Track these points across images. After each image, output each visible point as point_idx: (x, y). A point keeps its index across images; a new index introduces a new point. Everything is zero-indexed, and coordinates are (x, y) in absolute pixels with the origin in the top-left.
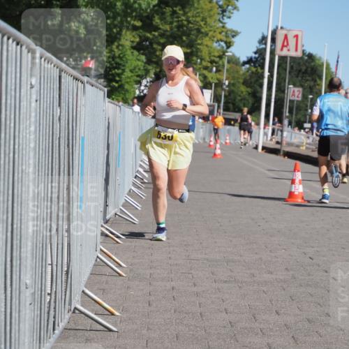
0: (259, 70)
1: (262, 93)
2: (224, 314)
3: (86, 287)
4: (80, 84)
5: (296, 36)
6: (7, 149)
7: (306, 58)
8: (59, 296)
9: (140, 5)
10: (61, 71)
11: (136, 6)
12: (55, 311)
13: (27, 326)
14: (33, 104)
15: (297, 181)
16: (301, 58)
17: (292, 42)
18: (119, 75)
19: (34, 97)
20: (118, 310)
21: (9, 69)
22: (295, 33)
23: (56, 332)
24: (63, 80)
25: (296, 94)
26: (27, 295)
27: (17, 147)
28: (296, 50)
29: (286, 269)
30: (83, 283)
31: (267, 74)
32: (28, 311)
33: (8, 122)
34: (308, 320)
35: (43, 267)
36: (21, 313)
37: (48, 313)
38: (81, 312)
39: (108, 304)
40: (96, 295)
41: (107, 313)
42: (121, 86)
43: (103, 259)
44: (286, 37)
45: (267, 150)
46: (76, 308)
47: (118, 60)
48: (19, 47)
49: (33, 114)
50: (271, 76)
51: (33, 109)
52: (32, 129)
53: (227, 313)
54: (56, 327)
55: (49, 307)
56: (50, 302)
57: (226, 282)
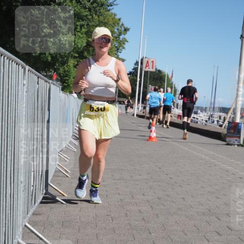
0: (135, 78)
1: (136, 89)
4: (48, 84)
5: (153, 62)
6: (12, 115)
7: (157, 72)
8: (37, 187)
9: (77, 45)
10: (38, 77)
12: (35, 194)
13: (21, 202)
14: (25, 94)
15: (153, 131)
16: (155, 72)
17: (150, 64)
18: (67, 80)
19: (25, 90)
20: (66, 193)
21: (13, 76)
22: (152, 60)
23: (36, 204)
24: (39, 82)
26: (21, 187)
27: (16, 114)
28: (153, 68)
29: (148, 173)
31: (138, 79)
32: (22, 194)
33: (12, 102)
34: (159, 199)
35: (30, 172)
36: (18, 195)
37: (32, 196)
39: (62, 191)
40: (55, 186)
41: (61, 195)
42: (68, 85)
43: (59, 169)
44: (148, 62)
45: (138, 116)
47: (67, 73)
48: (17, 66)
49: (25, 98)
50: (141, 81)
51: (24, 96)
52: (24, 105)
53: (119, 195)
54: (36, 202)
55: (32, 192)
56: (33, 190)
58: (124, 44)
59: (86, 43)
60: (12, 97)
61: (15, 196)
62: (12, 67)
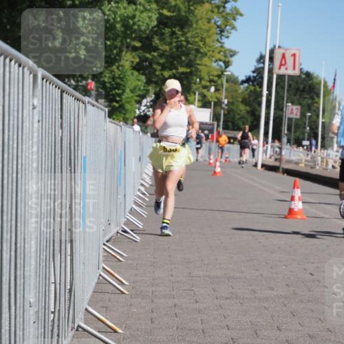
0: (258, 89)
1: (260, 111)
2: (225, 331)
3: (89, 305)
4: (81, 104)
5: (294, 55)
7: (304, 76)
8: (62, 314)
9: (139, 26)
10: (62, 92)
11: (136, 27)
12: (59, 329)
14: (36, 125)
15: (296, 198)
16: (299, 76)
17: (290, 60)
18: (119, 95)
19: (36, 118)
20: (121, 327)
21: (12, 90)
22: (293, 52)
24: (64, 101)
25: (295, 111)
26: (31, 314)
27: (19, 167)
28: (294, 68)
29: (287, 285)
30: (86, 301)
31: (265, 92)
32: (32, 330)
33: (11, 143)
34: (310, 336)
35: (47, 286)
36: (25, 332)
37: (52, 331)
38: (84, 330)
39: (111, 322)
40: (99, 312)
41: (112, 331)
42: (122, 106)
43: (106, 277)
44: (284, 56)
45: (266, 167)
46: (79, 326)
47: (118, 81)
48: (21, 68)
49: (36, 135)
50: (269, 95)
51: (35, 130)
52: (35, 149)
53: (228, 329)
55: (53, 326)
56: (53, 320)
57: (227, 298)
58: (234, 19)
59: (157, 19)
60: (11, 133)
61: (18, 332)
62: (10, 72)
